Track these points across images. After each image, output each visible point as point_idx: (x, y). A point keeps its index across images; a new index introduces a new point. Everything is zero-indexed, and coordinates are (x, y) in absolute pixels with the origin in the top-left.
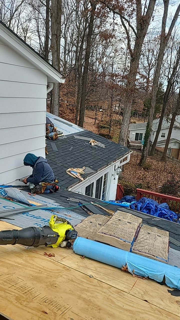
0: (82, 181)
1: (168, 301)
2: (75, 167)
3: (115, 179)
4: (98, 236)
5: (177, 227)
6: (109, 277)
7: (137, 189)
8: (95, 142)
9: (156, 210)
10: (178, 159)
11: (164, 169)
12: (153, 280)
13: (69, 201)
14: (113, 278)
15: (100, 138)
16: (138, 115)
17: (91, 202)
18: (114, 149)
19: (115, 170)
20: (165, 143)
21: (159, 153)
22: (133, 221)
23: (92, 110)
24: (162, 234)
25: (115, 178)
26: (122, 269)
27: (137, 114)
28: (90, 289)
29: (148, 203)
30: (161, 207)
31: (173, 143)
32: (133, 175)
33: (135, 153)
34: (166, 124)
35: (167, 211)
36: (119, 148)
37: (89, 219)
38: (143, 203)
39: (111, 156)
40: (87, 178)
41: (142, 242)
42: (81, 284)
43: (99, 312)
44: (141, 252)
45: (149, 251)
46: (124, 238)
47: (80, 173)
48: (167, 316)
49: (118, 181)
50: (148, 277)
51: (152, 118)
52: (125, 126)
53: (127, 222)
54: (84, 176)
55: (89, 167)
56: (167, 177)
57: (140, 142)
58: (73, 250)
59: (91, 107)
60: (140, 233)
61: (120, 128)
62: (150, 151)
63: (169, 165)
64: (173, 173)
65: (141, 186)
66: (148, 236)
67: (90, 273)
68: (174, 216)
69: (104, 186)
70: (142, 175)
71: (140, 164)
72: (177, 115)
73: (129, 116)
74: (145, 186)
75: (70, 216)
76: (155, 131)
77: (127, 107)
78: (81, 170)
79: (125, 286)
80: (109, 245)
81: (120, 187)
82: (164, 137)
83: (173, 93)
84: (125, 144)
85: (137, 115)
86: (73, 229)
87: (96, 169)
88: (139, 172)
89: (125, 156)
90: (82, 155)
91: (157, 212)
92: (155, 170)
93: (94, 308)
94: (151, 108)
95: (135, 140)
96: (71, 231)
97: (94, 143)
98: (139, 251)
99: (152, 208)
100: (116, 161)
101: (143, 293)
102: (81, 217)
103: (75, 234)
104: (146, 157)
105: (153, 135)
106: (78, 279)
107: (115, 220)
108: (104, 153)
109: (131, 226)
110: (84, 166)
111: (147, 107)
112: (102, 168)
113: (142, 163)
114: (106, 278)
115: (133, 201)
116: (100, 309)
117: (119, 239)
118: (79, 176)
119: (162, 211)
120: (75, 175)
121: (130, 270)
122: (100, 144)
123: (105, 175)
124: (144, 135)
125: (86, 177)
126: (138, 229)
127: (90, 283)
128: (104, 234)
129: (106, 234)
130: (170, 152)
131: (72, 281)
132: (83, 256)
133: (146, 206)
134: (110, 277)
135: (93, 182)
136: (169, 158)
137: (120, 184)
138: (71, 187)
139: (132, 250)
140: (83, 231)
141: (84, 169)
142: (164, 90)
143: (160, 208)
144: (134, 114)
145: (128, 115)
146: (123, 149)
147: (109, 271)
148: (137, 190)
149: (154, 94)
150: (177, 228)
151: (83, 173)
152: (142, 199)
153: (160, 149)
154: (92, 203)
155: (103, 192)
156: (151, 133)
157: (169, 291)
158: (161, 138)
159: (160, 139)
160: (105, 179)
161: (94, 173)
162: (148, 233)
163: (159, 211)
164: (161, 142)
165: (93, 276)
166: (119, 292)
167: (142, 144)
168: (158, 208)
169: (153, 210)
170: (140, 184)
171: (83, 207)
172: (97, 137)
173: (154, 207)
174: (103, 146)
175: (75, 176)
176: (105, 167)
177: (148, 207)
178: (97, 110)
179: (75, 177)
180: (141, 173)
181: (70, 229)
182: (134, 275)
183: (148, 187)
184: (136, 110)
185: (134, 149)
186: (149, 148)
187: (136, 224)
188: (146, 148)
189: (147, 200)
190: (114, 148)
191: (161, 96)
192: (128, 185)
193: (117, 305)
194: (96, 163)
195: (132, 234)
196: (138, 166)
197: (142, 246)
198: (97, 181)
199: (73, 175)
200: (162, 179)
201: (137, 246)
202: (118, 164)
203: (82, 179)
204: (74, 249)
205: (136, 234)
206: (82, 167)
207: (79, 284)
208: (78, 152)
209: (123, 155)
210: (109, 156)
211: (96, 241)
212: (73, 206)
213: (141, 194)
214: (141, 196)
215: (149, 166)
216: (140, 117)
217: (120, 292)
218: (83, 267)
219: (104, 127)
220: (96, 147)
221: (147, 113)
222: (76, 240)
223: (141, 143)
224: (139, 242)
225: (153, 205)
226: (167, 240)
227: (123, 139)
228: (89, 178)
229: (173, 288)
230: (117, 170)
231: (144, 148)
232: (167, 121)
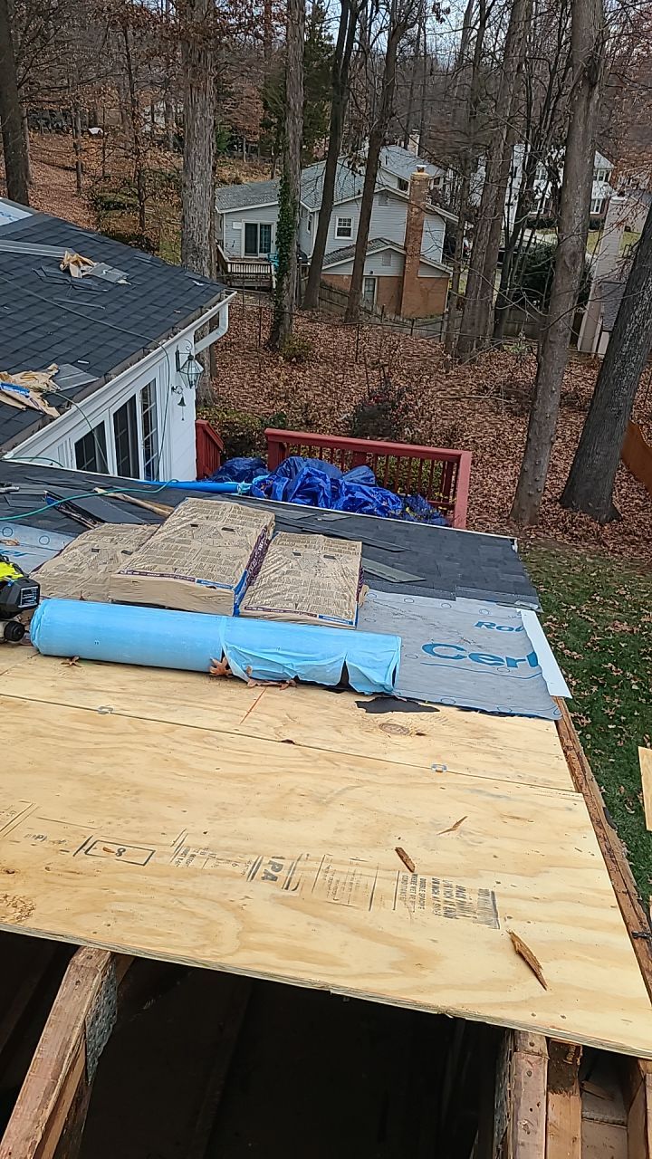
0: (52, 419)
1: (356, 730)
2: (16, 370)
3: (182, 403)
4: (119, 584)
5: (396, 530)
6: (167, 701)
7: (268, 430)
8: (85, 263)
9: (336, 494)
10: (398, 313)
11: (357, 354)
12: (312, 684)
13: (6, 496)
14: (184, 703)
15: (103, 248)
16: (247, 151)
17: (97, 489)
18: (166, 289)
19: (178, 370)
20: (353, 258)
21: (336, 297)
22: (243, 524)
23: (57, 132)
24: (340, 551)
25: (182, 399)
26: (213, 670)
27: (242, 144)
28: (102, 746)
29: (308, 475)
30: (352, 481)
31: (381, 256)
32: (254, 387)
33: (251, 302)
34: (349, 183)
35: (370, 491)
36: (182, 283)
37: (84, 541)
38: (290, 477)
39: (156, 316)
40: (74, 408)
41: (273, 584)
42: (73, 737)
43: (137, 801)
44: (270, 610)
45: (296, 605)
46: (210, 576)
47: (40, 390)
48: (351, 767)
49: (197, 412)
50: (297, 677)
51: (294, 155)
52: (197, 195)
53: (220, 530)
54: (60, 400)
55: (72, 364)
56: (368, 380)
57: (265, 259)
58: (32, 645)
59: (48, 117)
60: (269, 557)
61: (180, 206)
62: (303, 293)
63: (372, 338)
64: (386, 365)
65: (283, 421)
66: (294, 563)
67: (100, 701)
68: (393, 503)
69: (146, 433)
70: (281, 385)
71: (273, 344)
72: (384, 144)
73: (208, 151)
74: (297, 421)
75: (17, 545)
76: (313, 213)
77: (195, 112)
78: (41, 379)
79: (223, 717)
80: (163, 607)
81: (205, 432)
82: (349, 236)
83: (366, 50)
84: (206, 270)
85: (242, 148)
86: (21, 575)
87: (102, 370)
88: (271, 373)
89: (210, 313)
90: (38, 320)
91: (339, 497)
92: (325, 360)
93: (118, 792)
94: (290, 115)
95: (246, 252)
96: (13, 584)
97: (80, 267)
98: (264, 610)
99: (321, 488)
100: (179, 334)
101: (281, 725)
102: (57, 541)
103: (30, 592)
104: (291, 314)
105: (309, 229)
106: (59, 727)
107: (179, 528)
108: (126, 305)
109: (237, 537)
110: (53, 361)
111: (277, 113)
112: (127, 362)
113: (277, 339)
114: (158, 705)
115: (257, 475)
116: (137, 793)
117: (194, 581)
118: (39, 401)
119: (353, 494)
120: (20, 399)
121: (237, 669)
122: (103, 270)
123: (146, 392)
124: (274, 230)
125: (69, 404)
126: (261, 546)
127: (103, 730)
128: (140, 574)
129: (146, 574)
130: (373, 291)
131: (37, 734)
132: (71, 659)
133: (301, 485)
134: (174, 702)
135: (103, 423)
136: (370, 313)
137: (205, 422)
138: (14, 447)
139: (241, 609)
140: (65, 583)
141: (53, 373)
142: (330, 38)
143: (347, 483)
144: (230, 144)
145: (203, 146)
146: (198, 284)
147: (171, 685)
148: (268, 435)
149: (296, 53)
150: (395, 534)
151: (53, 387)
152: (288, 465)
153: (337, 284)
154: (100, 491)
155: (147, 456)
156: (297, 219)
157: (359, 704)
158: (337, 238)
159: (334, 242)
160: (145, 407)
161: (97, 384)
162: (295, 554)
163: (346, 495)
164: (340, 254)
165: (112, 710)
166: (203, 736)
167: (272, 266)
168: (341, 488)
169: (324, 495)
170: (281, 416)
171: (67, 508)
172: (92, 244)
173: (327, 486)
174: (118, 277)
175: (22, 403)
176: (139, 360)
177: (309, 485)
178: (79, 128)
179: (21, 406)
180: (278, 375)
181: (10, 577)
182: (251, 682)
183: (309, 424)
184: (235, 129)
185: (247, 288)
186: (299, 278)
187: (254, 530)
188: (285, 280)
189: (305, 466)
190: (166, 283)
191: (321, 66)
192: (236, 422)
193: (197, 770)
194: (101, 346)
195: (237, 562)
196: (266, 349)
197: (276, 594)
198: (114, 415)
199: (10, 399)
200: (352, 390)
201: (257, 597)
202: (185, 343)
203: (52, 411)
204: (35, 642)
205: (251, 560)
206: (44, 367)
207: (62, 739)
208: (21, 307)
209: (202, 307)
210: (148, 317)
211: (113, 602)
212: (26, 510)
213: (284, 446)
214: (283, 455)
215: (303, 347)
216: (254, 156)
217: (208, 736)
218: (74, 689)
219: (119, 206)
220: (90, 282)
221: (277, 141)
222: (38, 611)
223: (270, 265)
224: (263, 583)
225: (325, 480)
226: (353, 563)
227: (196, 250)
228: (78, 404)
229: (374, 693)
230: (186, 370)
231: (280, 282)
232: (352, 169)
